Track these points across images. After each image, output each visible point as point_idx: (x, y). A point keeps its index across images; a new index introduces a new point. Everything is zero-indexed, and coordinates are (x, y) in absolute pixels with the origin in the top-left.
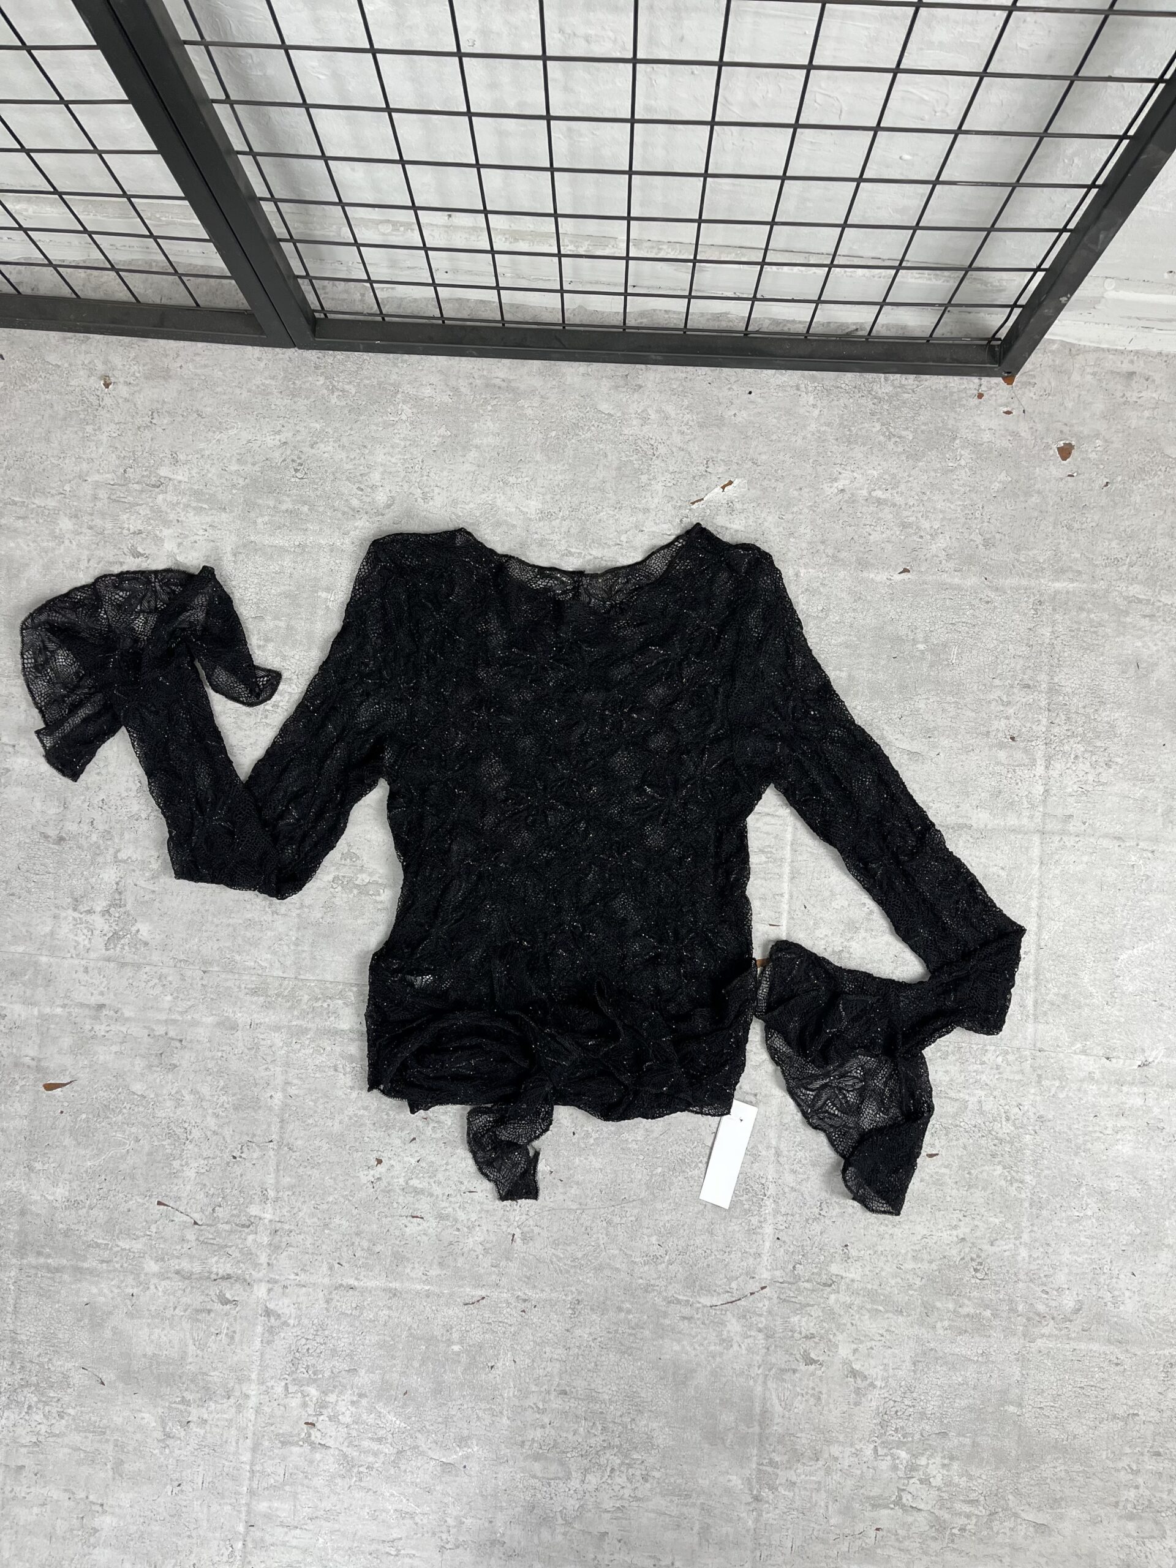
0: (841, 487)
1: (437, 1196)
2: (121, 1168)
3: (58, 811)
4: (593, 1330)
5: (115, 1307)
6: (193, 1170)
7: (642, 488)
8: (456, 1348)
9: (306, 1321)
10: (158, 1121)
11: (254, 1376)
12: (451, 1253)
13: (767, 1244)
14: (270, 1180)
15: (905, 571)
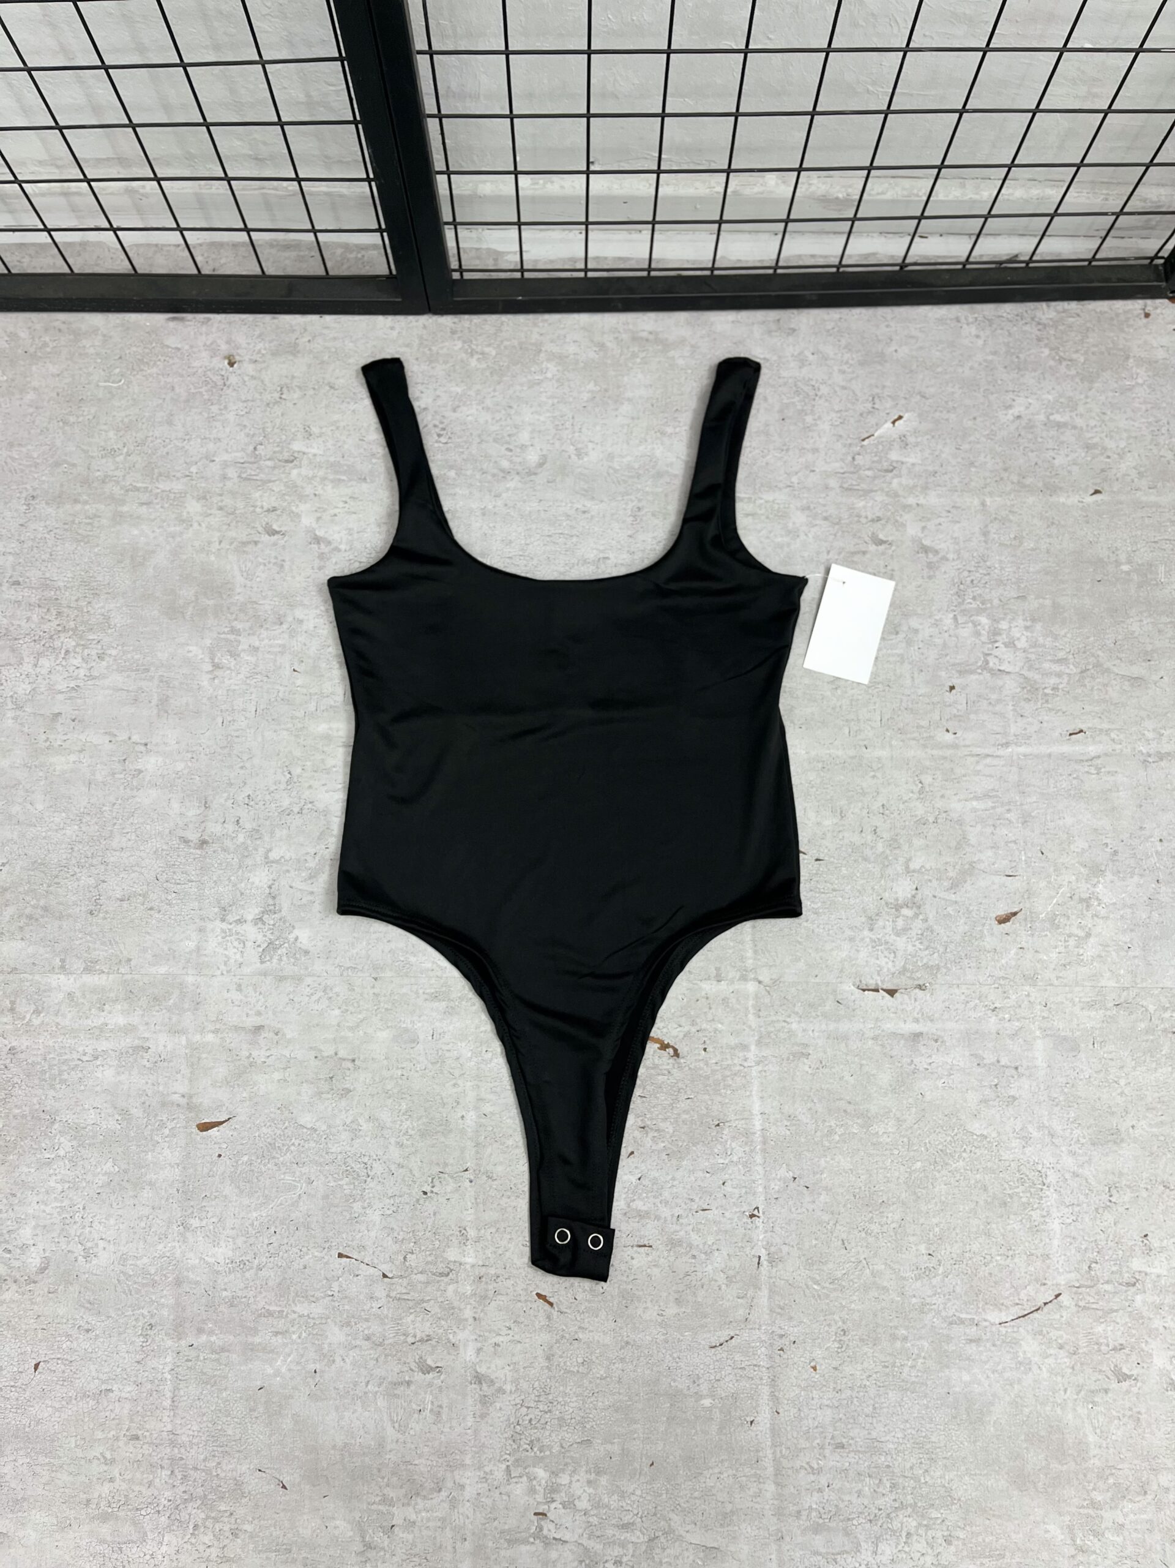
0: (1017, 414)
1: (666, 1220)
2: (293, 1216)
3: (198, 812)
4: (866, 1365)
5: (295, 1388)
6: (378, 1213)
7: (808, 428)
8: (707, 1402)
9: (524, 1385)
10: (332, 1157)
11: (468, 1461)
12: (688, 1286)
13: (1056, 1242)
14: (469, 1216)
15: (1097, 492)
